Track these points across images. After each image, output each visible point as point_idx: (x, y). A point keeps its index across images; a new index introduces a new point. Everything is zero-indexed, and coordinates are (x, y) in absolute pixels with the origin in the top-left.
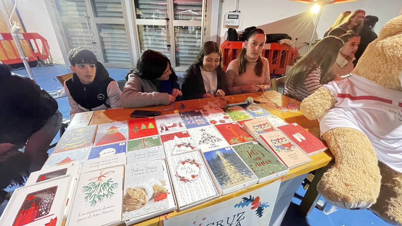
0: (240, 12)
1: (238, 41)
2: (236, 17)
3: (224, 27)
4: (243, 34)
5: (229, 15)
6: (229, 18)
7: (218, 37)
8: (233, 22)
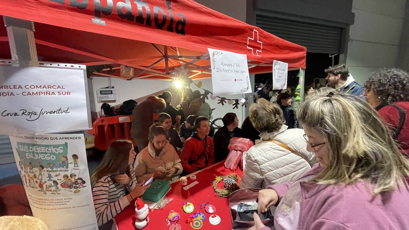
0: (113, 87)
1: (115, 115)
2: (110, 92)
3: (98, 103)
4: (120, 108)
5: (101, 91)
6: (101, 94)
7: (93, 112)
8: (108, 98)
